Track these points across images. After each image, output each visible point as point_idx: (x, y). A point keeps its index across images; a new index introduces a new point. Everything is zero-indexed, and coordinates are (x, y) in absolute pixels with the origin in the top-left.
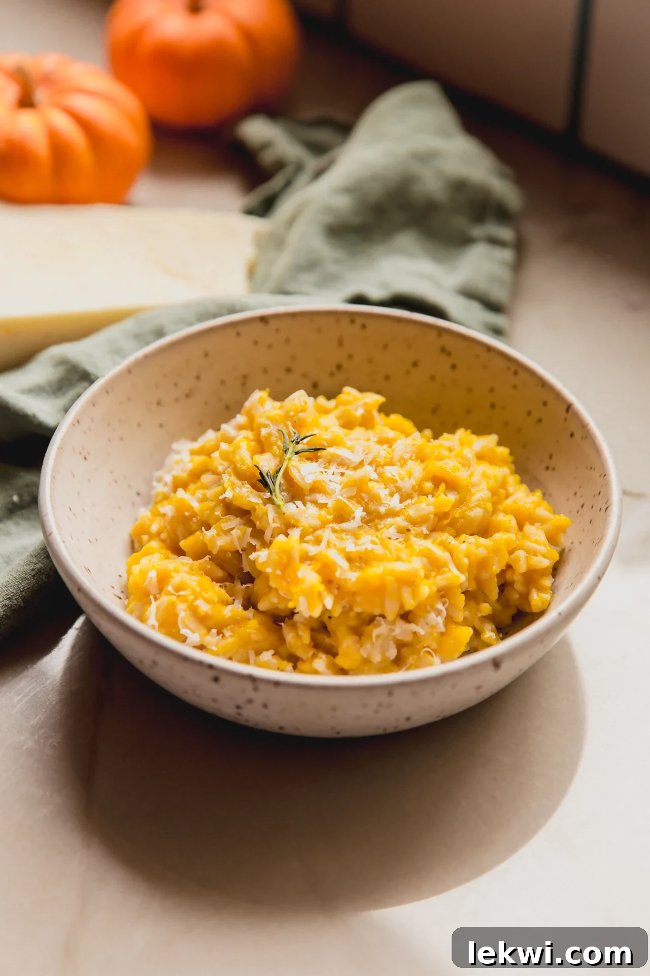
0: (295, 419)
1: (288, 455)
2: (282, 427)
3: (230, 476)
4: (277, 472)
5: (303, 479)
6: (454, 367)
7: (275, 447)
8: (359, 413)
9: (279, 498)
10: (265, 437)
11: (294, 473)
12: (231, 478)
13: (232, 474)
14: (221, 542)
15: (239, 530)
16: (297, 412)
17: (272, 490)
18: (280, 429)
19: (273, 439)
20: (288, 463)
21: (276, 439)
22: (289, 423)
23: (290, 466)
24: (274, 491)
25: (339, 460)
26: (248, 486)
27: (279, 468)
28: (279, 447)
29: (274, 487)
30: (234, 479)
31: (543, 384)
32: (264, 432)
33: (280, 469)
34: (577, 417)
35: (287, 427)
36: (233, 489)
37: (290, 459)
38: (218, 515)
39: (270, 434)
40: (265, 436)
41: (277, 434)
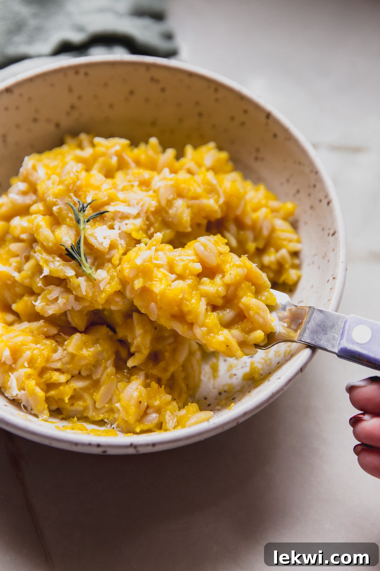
0: (75, 189)
1: (82, 226)
2: (68, 200)
3: (42, 254)
4: (79, 243)
5: (102, 244)
6: (163, 90)
7: (68, 220)
8: (114, 160)
9: (87, 267)
10: (58, 213)
11: (92, 241)
12: (43, 256)
13: (42, 252)
14: (51, 310)
15: (63, 298)
16: (74, 183)
17: (79, 260)
18: (66, 202)
19: (65, 212)
20: (84, 232)
21: (66, 212)
22: (72, 194)
23: (87, 235)
24: (81, 261)
25: (119, 215)
26: (58, 259)
27: (78, 239)
28: (71, 219)
29: (80, 257)
30: (45, 256)
31: (241, 97)
32: (55, 209)
33: (80, 241)
34: (277, 123)
35: (71, 198)
36: (48, 265)
37: (84, 228)
38: (41, 286)
39: (60, 209)
40: (57, 211)
41: (66, 207)
